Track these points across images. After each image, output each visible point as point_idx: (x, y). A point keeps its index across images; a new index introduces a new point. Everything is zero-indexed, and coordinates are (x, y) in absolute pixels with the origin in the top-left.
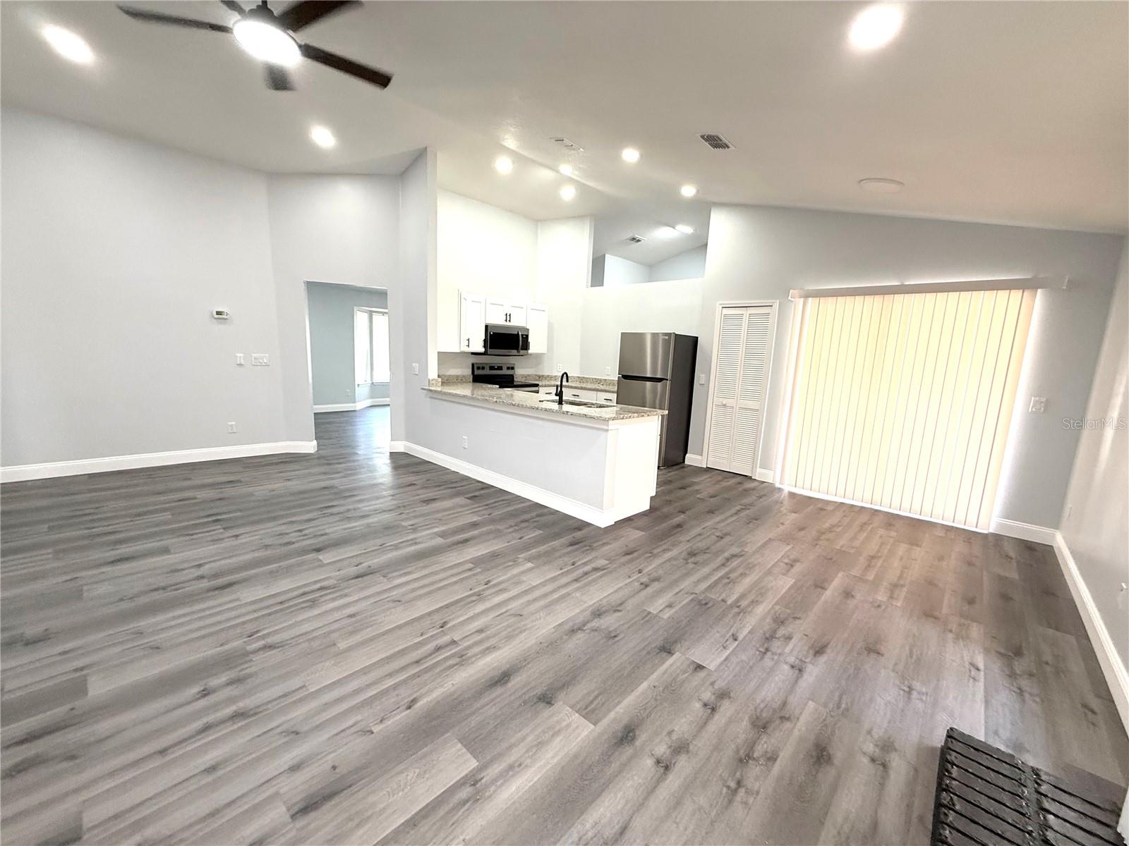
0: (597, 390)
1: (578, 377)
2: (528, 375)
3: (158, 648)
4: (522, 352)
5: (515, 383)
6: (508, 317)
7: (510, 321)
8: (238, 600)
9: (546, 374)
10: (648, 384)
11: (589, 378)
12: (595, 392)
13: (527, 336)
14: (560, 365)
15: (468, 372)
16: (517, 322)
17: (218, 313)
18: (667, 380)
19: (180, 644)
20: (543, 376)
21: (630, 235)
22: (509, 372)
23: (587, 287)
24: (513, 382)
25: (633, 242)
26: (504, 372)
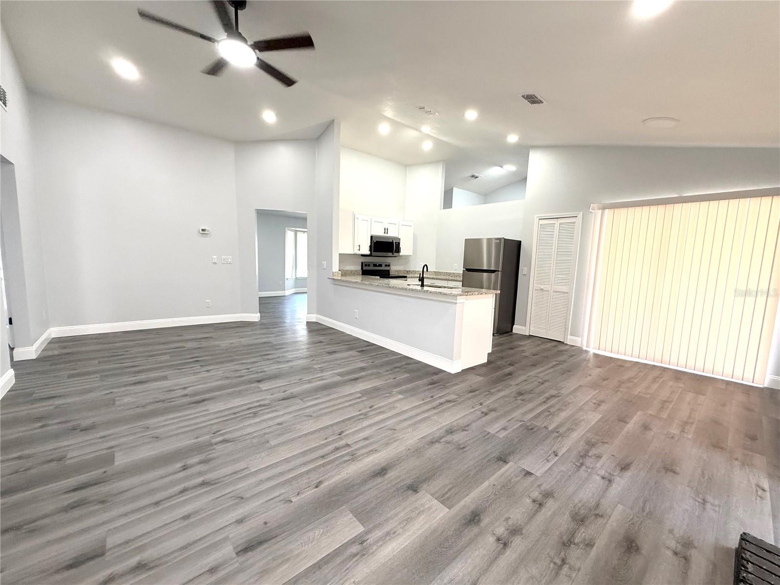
0: (448, 280)
1: (434, 272)
2: (399, 270)
4: (395, 254)
5: (390, 276)
6: (386, 230)
7: (387, 233)
9: (412, 269)
10: (485, 274)
11: (442, 272)
12: (446, 281)
13: (399, 243)
15: (359, 268)
16: (392, 234)
17: (203, 230)
18: (499, 271)
20: (410, 271)
21: (470, 174)
22: (387, 268)
23: (441, 209)
24: (390, 274)
25: (473, 178)
26: (383, 268)
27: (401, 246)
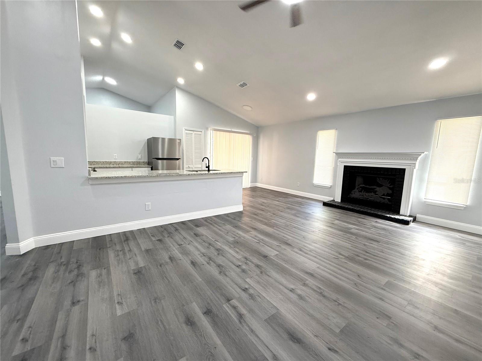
3: (359, 276)
8: (318, 268)
19: (353, 272)
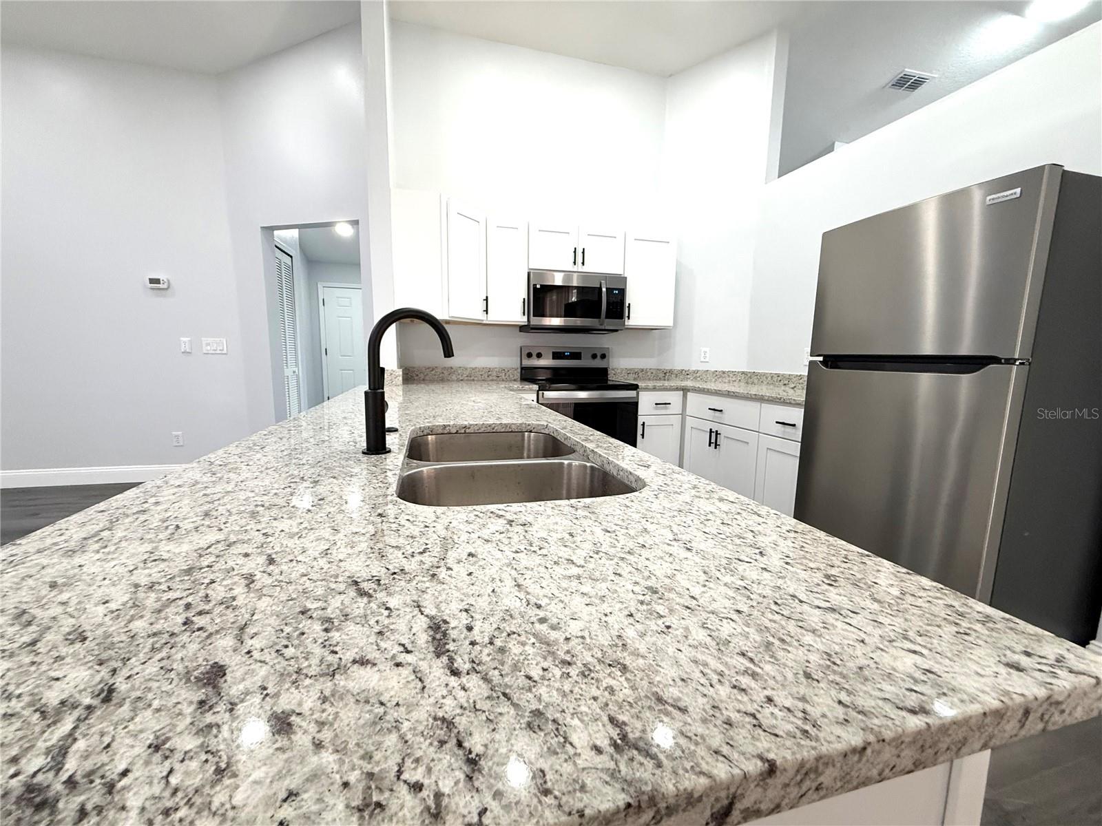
0: (761, 399)
1: (743, 373)
2: (642, 370)
4: (610, 324)
5: (610, 383)
6: (579, 255)
7: (583, 263)
9: (678, 366)
10: (926, 381)
11: (765, 374)
12: (757, 405)
13: (622, 292)
14: (707, 349)
15: (512, 362)
16: (601, 264)
17: (152, 281)
18: (1010, 361)
20: (671, 372)
22: (597, 363)
23: (767, 180)
24: (607, 380)
25: (901, 91)
26: (585, 362)
27: (630, 298)
